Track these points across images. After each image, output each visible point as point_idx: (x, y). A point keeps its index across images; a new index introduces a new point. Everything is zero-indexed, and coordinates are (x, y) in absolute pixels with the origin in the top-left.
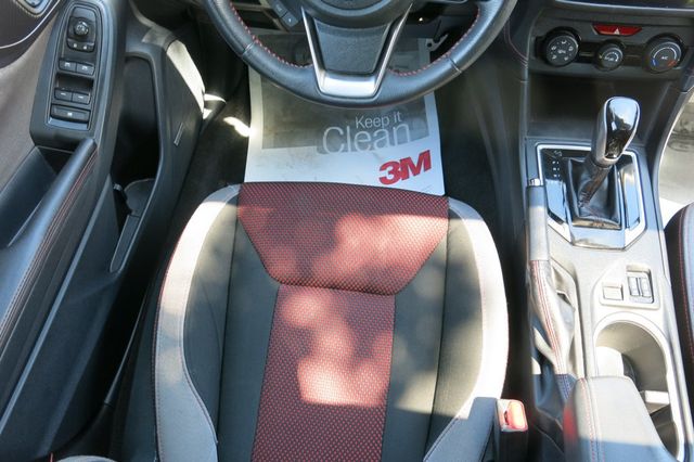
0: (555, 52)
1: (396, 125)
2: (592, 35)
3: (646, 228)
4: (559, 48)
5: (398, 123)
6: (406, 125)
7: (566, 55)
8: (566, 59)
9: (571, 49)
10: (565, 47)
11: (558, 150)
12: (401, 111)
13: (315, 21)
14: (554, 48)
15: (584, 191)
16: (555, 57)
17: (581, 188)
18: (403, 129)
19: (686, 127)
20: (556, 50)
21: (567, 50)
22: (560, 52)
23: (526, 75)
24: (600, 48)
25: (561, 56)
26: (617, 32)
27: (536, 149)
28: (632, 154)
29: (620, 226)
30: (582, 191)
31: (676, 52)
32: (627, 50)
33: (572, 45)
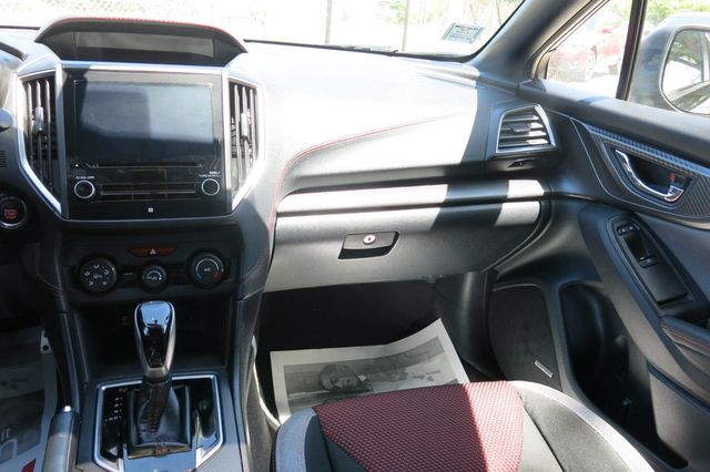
1: (2, 443)
3: (224, 442)
4: (94, 272)
5: (6, 440)
6: (15, 441)
7: (104, 278)
8: (105, 283)
9: (107, 272)
10: (100, 271)
11: (124, 387)
12: (11, 426)
14: (87, 274)
15: (144, 417)
16: (92, 283)
17: (140, 414)
18: (11, 445)
19: (336, 385)
21: (103, 275)
22: (95, 277)
23: (64, 306)
24: (139, 270)
25: (98, 282)
26: (153, 252)
27: (98, 391)
28: (212, 377)
29: (191, 446)
30: (142, 418)
31: (217, 263)
32: (168, 267)
33: (106, 268)
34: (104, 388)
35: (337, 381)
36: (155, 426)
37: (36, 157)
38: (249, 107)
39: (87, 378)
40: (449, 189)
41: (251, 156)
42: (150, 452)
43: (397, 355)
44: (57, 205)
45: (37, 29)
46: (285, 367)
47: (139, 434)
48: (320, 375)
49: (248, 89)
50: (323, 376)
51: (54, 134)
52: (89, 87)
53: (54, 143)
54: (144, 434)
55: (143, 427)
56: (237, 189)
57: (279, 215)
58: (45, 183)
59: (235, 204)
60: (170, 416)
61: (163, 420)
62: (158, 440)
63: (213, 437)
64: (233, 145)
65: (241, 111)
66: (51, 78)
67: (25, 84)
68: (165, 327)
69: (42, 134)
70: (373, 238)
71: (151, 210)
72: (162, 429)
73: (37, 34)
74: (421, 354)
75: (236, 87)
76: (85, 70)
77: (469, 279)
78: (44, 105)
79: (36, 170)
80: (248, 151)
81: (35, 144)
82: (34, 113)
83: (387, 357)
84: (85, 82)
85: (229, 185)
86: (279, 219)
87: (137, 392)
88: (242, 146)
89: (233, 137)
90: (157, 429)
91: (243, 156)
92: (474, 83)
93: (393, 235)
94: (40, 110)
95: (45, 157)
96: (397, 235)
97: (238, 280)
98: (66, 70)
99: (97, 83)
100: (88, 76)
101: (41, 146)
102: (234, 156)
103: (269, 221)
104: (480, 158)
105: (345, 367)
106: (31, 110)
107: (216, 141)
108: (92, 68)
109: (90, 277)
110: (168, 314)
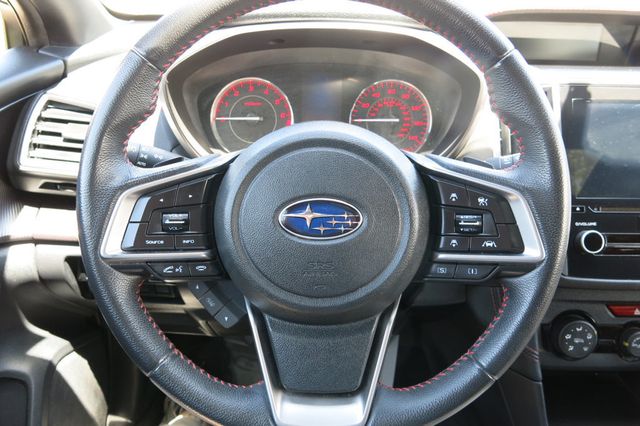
2: (608, 317)
4: (575, 335)
7: (586, 344)
8: (586, 349)
9: (589, 337)
10: (582, 335)
13: (267, 317)
14: (568, 337)
16: (571, 348)
20: (572, 339)
21: (585, 339)
22: (577, 341)
23: (540, 373)
25: (578, 347)
26: (637, 312)
33: (589, 332)
52: (593, 107)
99: (600, 102)
109: (571, 342)
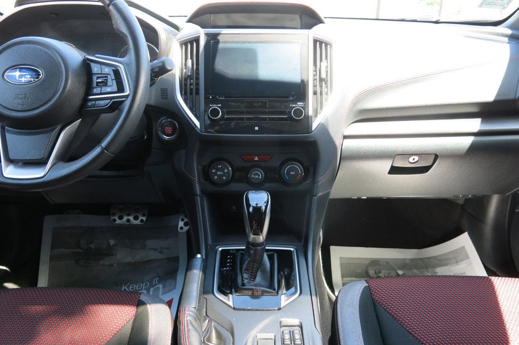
0: (215, 174)
1: (153, 286)
2: (240, 162)
3: (301, 293)
4: (218, 170)
5: (156, 285)
6: (161, 286)
7: (224, 175)
8: (225, 178)
9: (226, 171)
10: (222, 170)
11: (233, 250)
12: (159, 277)
13: (6, 128)
14: (214, 171)
15: (247, 269)
16: (216, 178)
18: (159, 288)
19: (379, 275)
20: (216, 173)
21: (224, 172)
22: (219, 173)
23: (198, 192)
24: (247, 170)
25: (220, 176)
26: (256, 159)
27: (216, 251)
28: (292, 249)
29: (277, 293)
30: (245, 269)
31: (299, 168)
32: (266, 170)
33: (225, 168)
34: (220, 249)
35: (380, 272)
36: (253, 277)
37: (185, 93)
38: (326, 58)
39: (210, 242)
40: (482, 122)
41: (327, 94)
42: (250, 293)
43: (430, 258)
44: (197, 123)
45: (187, 16)
46: (341, 258)
47: (243, 280)
48: (367, 267)
49: (326, 44)
50: (370, 268)
51: (197, 79)
52: (221, 46)
53: (197, 84)
54: (246, 281)
55: (245, 276)
56: (316, 116)
57: (345, 137)
58: (191, 109)
59: (314, 126)
60: (264, 271)
61: (259, 274)
62: (255, 285)
63: (293, 289)
64: (315, 86)
65: (321, 60)
66: (197, 40)
67: (181, 45)
68: (264, 208)
69: (190, 77)
70: (416, 158)
71: (257, 128)
72: (258, 279)
73: (187, 19)
74: (449, 259)
75: (318, 43)
76: (218, 34)
77: (495, 201)
78: (192, 58)
79: (185, 101)
80: (324, 90)
81: (186, 85)
82: (186, 64)
83: (421, 259)
84: (217, 42)
85: (311, 113)
86: (345, 140)
87: (242, 254)
88: (321, 86)
89: (315, 80)
90: (255, 278)
91: (321, 94)
92: (506, 39)
93: (434, 156)
94: (189, 62)
95: (191, 93)
96: (436, 157)
97: (314, 182)
98: (207, 34)
99: (225, 42)
100: (220, 38)
101: (189, 86)
102: (315, 93)
103: (338, 141)
104: (512, 97)
105: (387, 263)
106: (184, 62)
107: (303, 81)
108: (222, 32)
110: (266, 200)
